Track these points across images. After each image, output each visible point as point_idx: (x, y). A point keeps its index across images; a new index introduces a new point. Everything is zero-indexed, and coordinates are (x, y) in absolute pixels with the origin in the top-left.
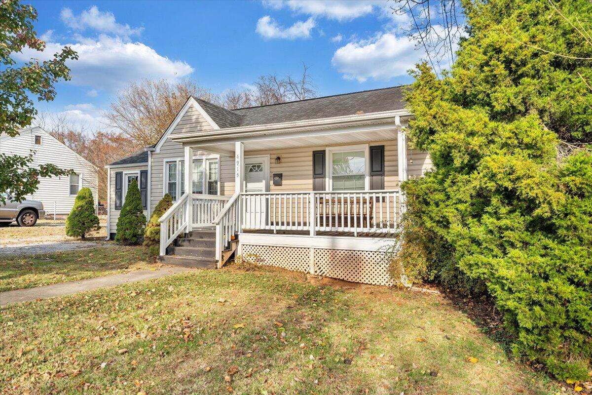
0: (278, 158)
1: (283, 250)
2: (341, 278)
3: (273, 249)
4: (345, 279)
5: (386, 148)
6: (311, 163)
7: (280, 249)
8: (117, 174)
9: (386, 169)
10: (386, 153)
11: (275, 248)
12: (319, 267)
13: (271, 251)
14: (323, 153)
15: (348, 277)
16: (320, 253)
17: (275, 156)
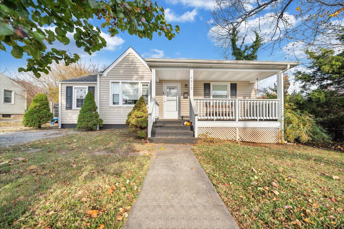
0: (186, 85)
1: (220, 129)
2: (253, 142)
3: (214, 129)
4: (255, 142)
5: (237, 85)
6: (203, 89)
7: (218, 129)
8: (67, 87)
9: (237, 93)
10: (237, 87)
11: (215, 128)
12: (240, 137)
13: (213, 130)
14: (209, 84)
15: (256, 141)
16: (241, 130)
17: (185, 84)
